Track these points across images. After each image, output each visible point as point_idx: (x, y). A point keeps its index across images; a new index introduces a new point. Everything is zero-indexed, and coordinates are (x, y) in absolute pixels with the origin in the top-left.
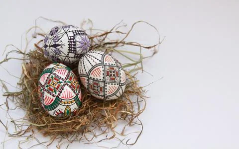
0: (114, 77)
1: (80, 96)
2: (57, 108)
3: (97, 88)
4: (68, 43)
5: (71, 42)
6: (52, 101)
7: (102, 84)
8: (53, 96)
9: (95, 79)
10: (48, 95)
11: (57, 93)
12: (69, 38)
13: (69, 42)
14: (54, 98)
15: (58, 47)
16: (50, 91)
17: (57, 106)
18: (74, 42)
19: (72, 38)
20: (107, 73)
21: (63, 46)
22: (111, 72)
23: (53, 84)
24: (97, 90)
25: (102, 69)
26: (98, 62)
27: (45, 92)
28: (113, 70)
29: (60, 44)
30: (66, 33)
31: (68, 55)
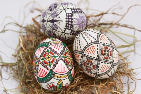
0: (107, 56)
1: (72, 71)
2: (50, 82)
3: (91, 65)
4: (66, 20)
5: (69, 19)
6: (46, 74)
7: (95, 62)
8: (47, 69)
9: (89, 57)
10: (43, 68)
11: (52, 66)
12: (67, 15)
13: (66, 18)
14: (48, 71)
15: (55, 23)
16: (45, 64)
17: (50, 79)
18: (72, 19)
19: (70, 15)
20: (101, 52)
21: (61, 22)
22: (105, 51)
23: (49, 58)
24: (90, 67)
25: (96, 48)
26: (94, 40)
27: (40, 65)
28: (107, 50)
29: (58, 20)
30: (64, 9)
31: (65, 31)
